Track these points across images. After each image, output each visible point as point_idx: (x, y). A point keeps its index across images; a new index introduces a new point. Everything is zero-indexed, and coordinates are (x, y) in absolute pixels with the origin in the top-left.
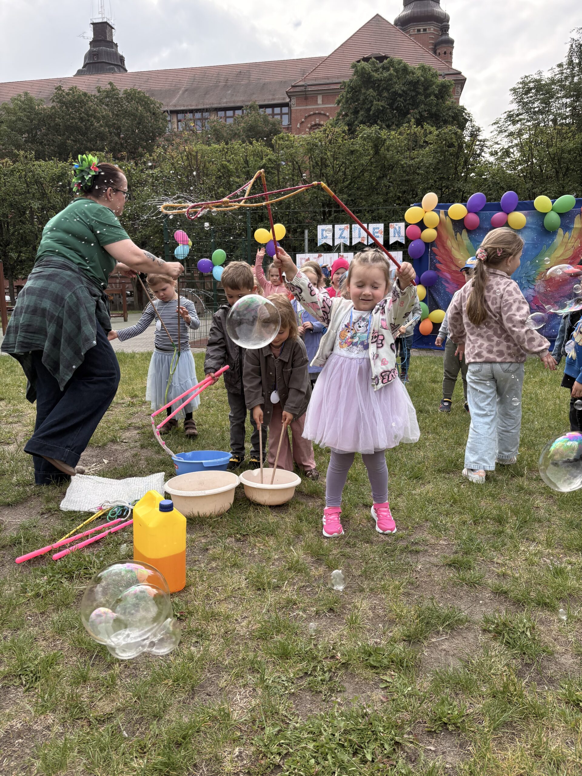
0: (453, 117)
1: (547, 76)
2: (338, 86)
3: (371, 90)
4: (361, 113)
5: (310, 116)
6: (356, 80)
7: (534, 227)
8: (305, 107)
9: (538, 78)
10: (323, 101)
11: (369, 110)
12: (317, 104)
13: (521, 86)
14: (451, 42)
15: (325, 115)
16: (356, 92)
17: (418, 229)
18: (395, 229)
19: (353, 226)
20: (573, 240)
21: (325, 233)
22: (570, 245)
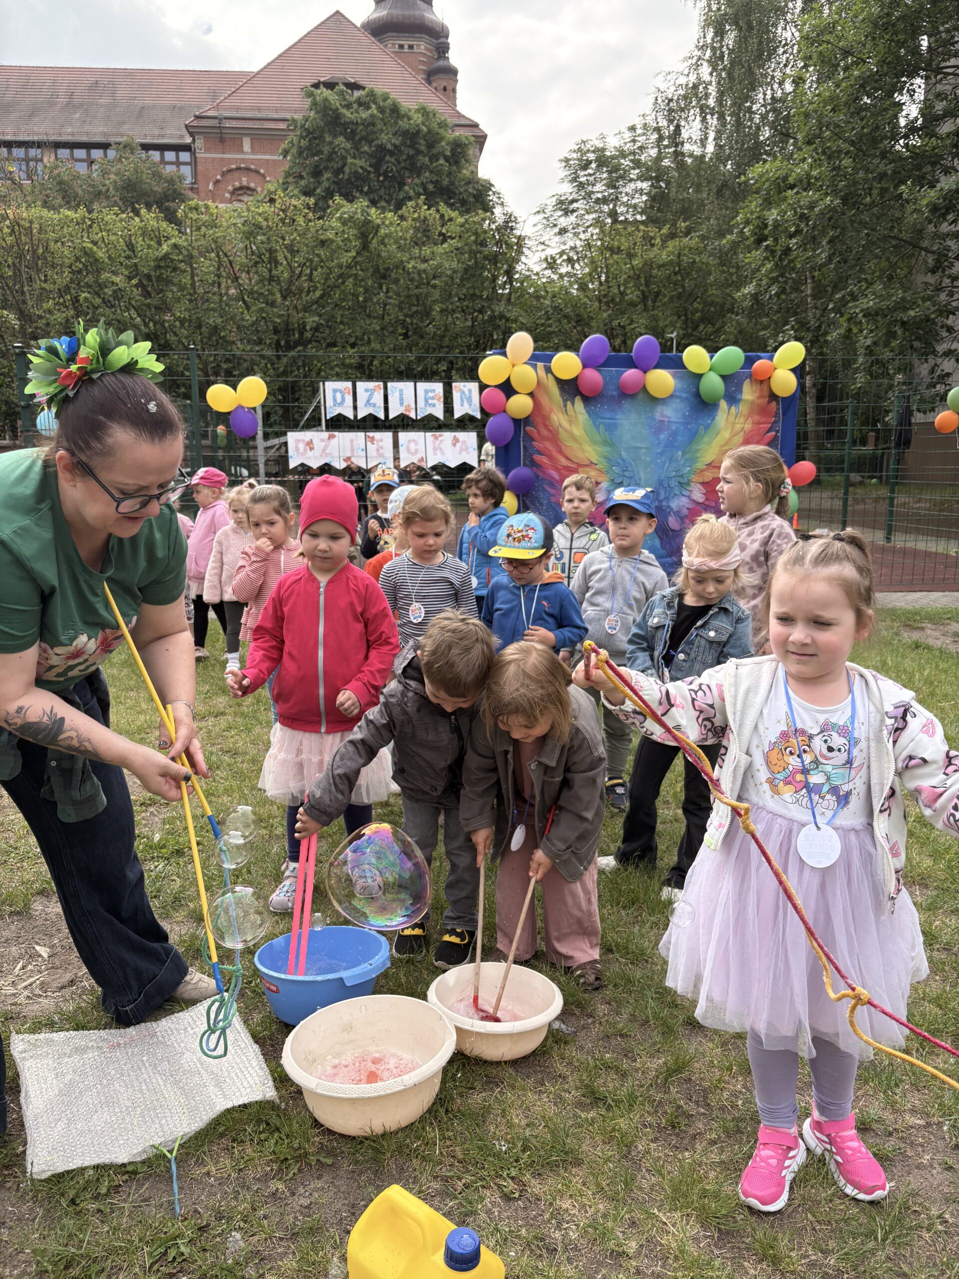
1: (612, 143)
2: (282, 126)
3: (341, 139)
4: (327, 175)
5: (231, 171)
6: (315, 119)
7: (684, 395)
8: (221, 156)
9: (601, 145)
10: (252, 146)
11: (341, 170)
12: (243, 151)
13: (575, 156)
14: (453, 72)
15: (258, 172)
16: (315, 138)
17: (501, 395)
18: (463, 392)
19: (389, 384)
20: (742, 420)
21: (339, 396)
22: (738, 427)
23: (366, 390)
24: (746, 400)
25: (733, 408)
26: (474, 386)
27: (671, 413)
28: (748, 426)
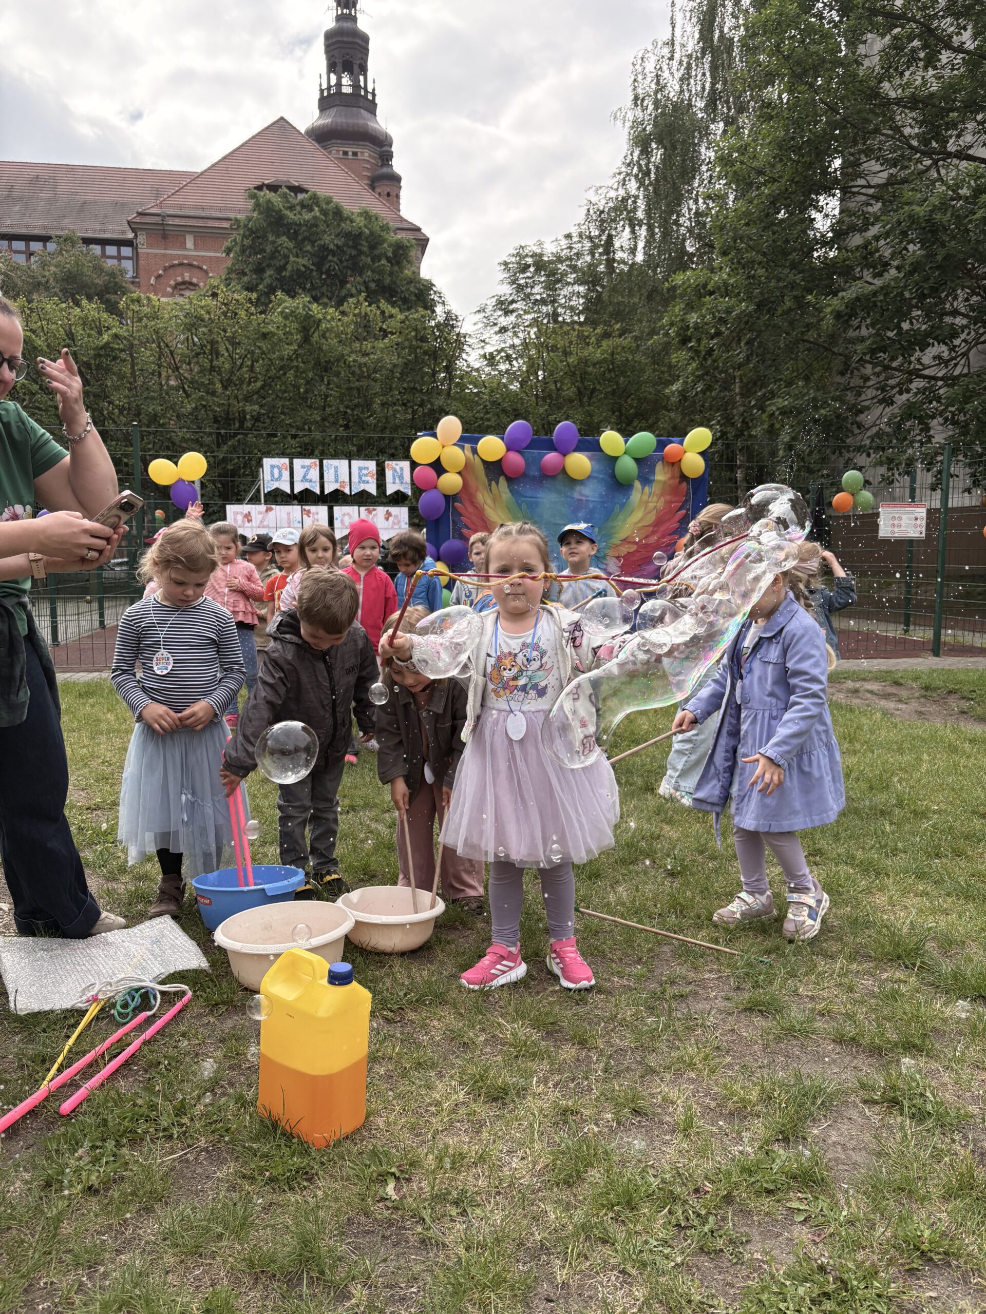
0: (416, 295)
1: (550, 249)
2: (226, 225)
3: (284, 238)
4: (269, 272)
5: (173, 266)
6: (258, 219)
7: (602, 476)
8: (163, 252)
9: (539, 251)
10: (195, 244)
11: (283, 268)
12: (186, 249)
13: (513, 260)
14: (396, 179)
15: (200, 268)
16: (258, 237)
17: (432, 473)
18: (395, 470)
19: (325, 462)
20: (655, 499)
21: (276, 471)
22: (651, 505)
23: (303, 467)
24: (659, 481)
25: (647, 488)
26: (406, 465)
27: (591, 493)
28: (661, 504)
